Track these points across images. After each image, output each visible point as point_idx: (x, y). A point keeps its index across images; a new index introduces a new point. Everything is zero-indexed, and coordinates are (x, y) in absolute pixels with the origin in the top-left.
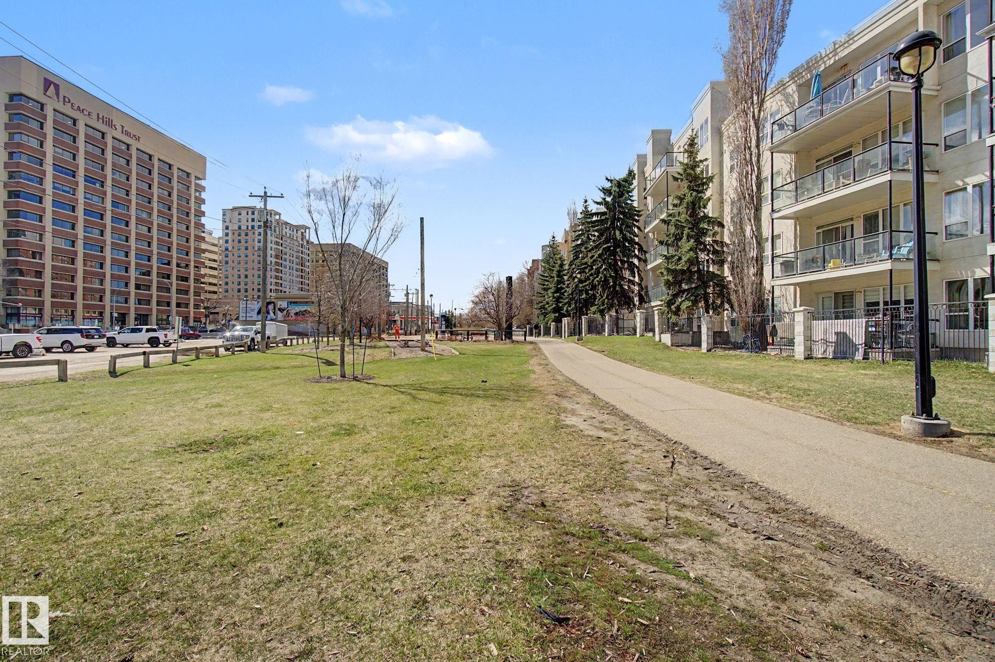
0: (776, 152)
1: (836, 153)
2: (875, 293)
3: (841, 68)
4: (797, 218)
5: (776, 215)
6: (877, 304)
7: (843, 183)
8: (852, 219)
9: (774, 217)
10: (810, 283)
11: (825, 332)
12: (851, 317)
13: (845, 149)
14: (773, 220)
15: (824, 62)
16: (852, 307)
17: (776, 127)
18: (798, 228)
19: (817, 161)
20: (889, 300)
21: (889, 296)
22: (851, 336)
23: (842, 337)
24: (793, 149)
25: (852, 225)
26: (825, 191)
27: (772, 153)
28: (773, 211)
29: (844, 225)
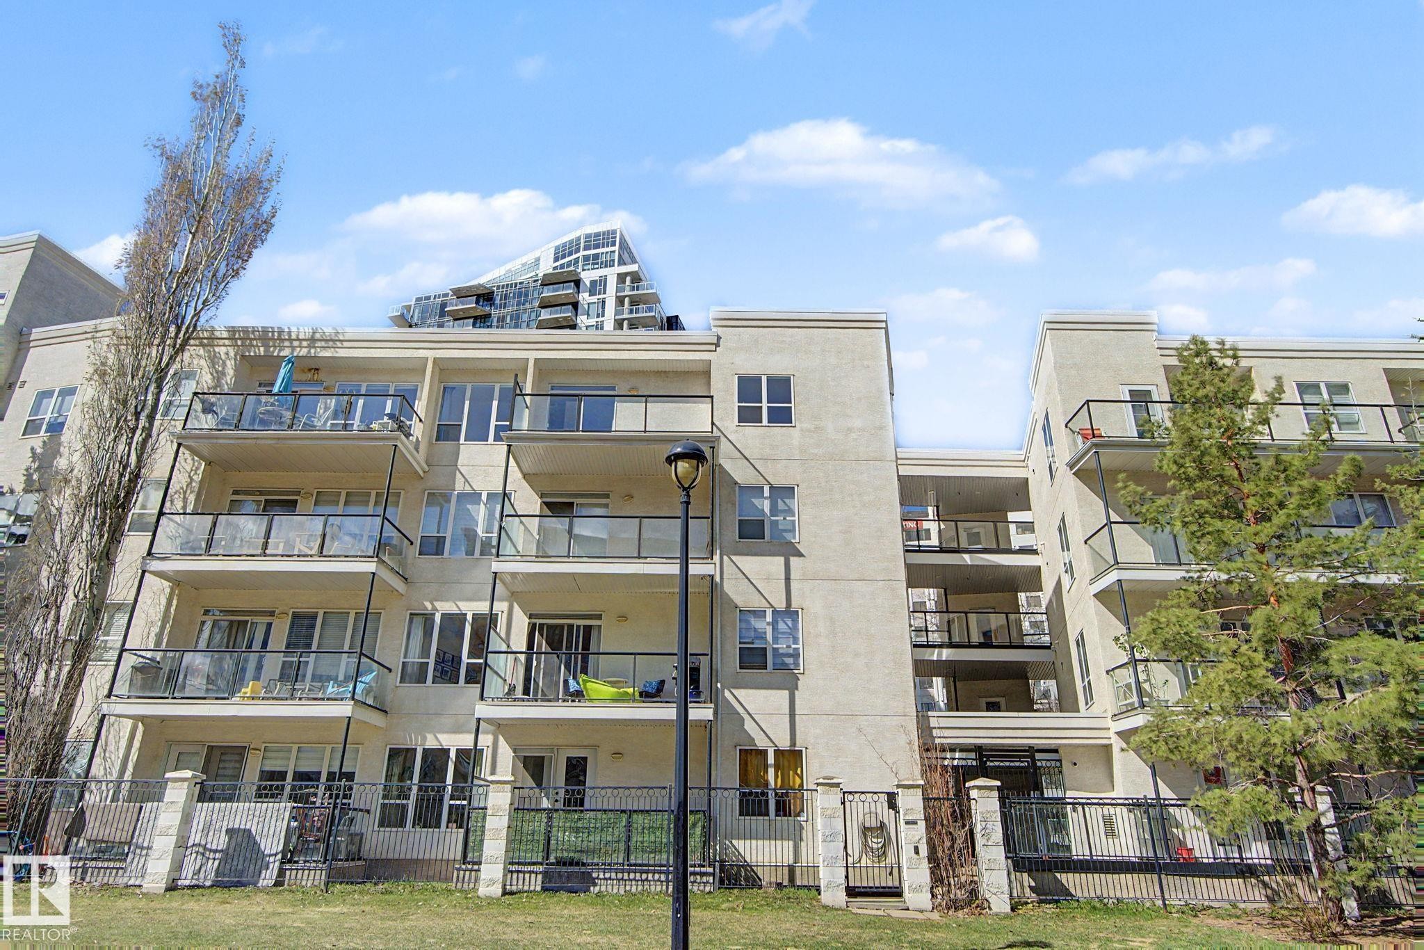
0: (188, 448)
1: (269, 493)
2: (281, 754)
3: (310, 370)
4: (178, 582)
5: (155, 565)
6: (282, 775)
7: (299, 550)
8: (272, 614)
9: (148, 568)
10: (163, 719)
11: (206, 830)
12: (230, 799)
13: (288, 493)
14: (144, 572)
15: (293, 348)
16: (236, 777)
17: (198, 406)
18: (175, 602)
19: (236, 492)
20: (337, 770)
21: (338, 763)
22: (258, 838)
23: (243, 842)
24: (205, 453)
25: (270, 625)
26: (268, 552)
27: (179, 445)
28: (149, 553)
29: (256, 619)
